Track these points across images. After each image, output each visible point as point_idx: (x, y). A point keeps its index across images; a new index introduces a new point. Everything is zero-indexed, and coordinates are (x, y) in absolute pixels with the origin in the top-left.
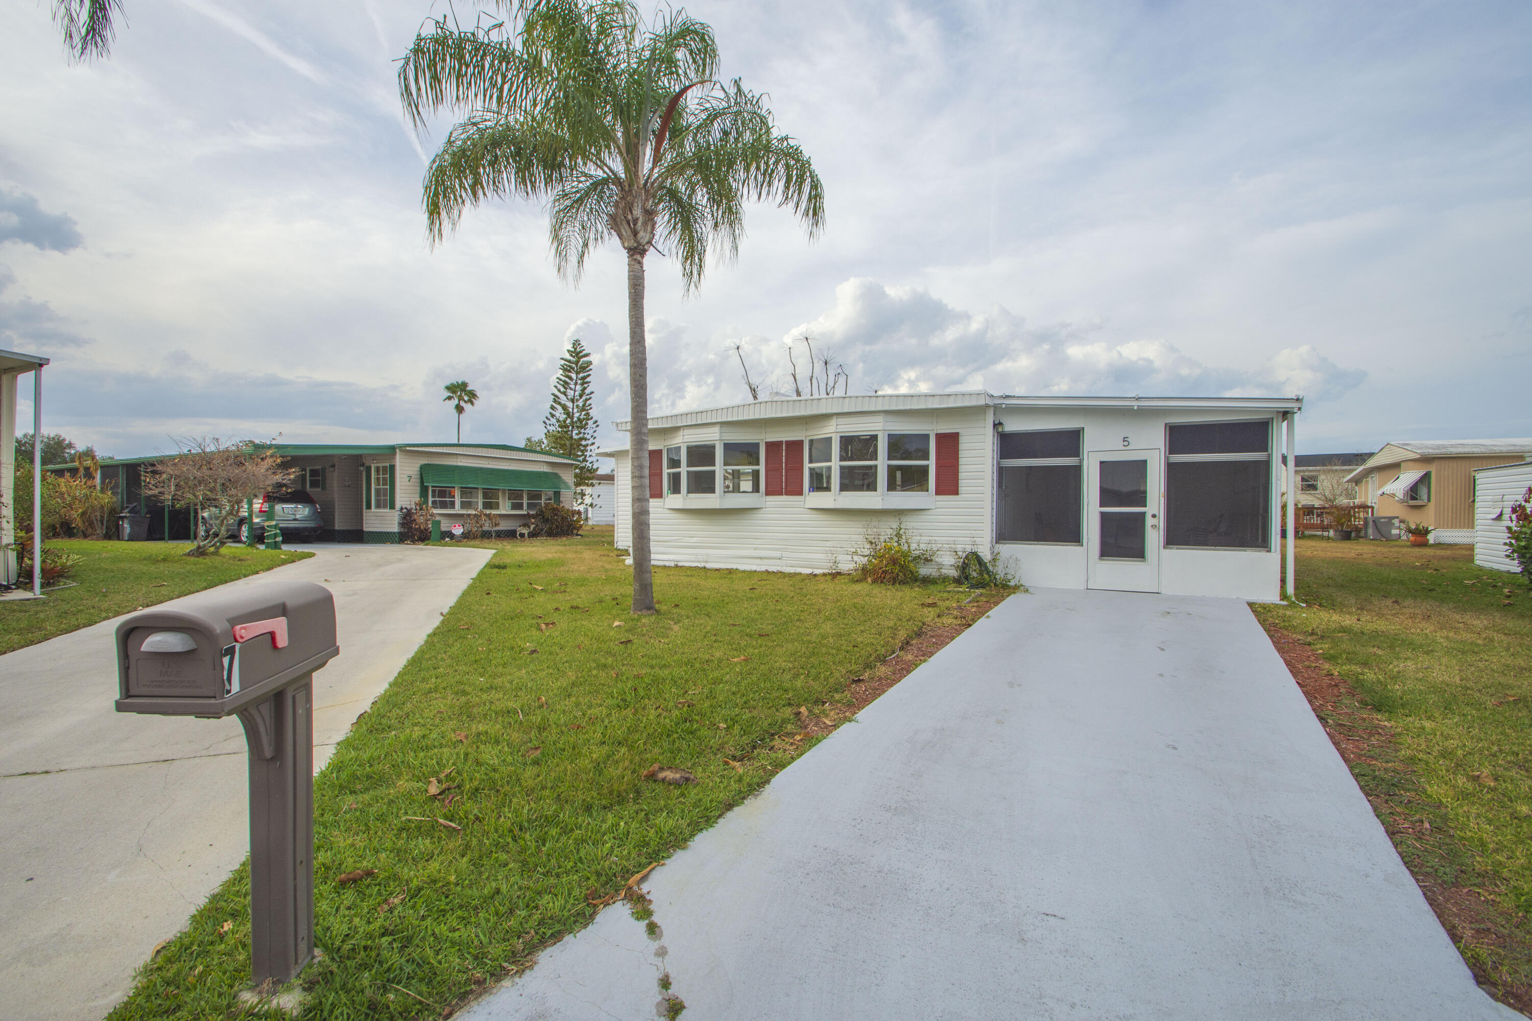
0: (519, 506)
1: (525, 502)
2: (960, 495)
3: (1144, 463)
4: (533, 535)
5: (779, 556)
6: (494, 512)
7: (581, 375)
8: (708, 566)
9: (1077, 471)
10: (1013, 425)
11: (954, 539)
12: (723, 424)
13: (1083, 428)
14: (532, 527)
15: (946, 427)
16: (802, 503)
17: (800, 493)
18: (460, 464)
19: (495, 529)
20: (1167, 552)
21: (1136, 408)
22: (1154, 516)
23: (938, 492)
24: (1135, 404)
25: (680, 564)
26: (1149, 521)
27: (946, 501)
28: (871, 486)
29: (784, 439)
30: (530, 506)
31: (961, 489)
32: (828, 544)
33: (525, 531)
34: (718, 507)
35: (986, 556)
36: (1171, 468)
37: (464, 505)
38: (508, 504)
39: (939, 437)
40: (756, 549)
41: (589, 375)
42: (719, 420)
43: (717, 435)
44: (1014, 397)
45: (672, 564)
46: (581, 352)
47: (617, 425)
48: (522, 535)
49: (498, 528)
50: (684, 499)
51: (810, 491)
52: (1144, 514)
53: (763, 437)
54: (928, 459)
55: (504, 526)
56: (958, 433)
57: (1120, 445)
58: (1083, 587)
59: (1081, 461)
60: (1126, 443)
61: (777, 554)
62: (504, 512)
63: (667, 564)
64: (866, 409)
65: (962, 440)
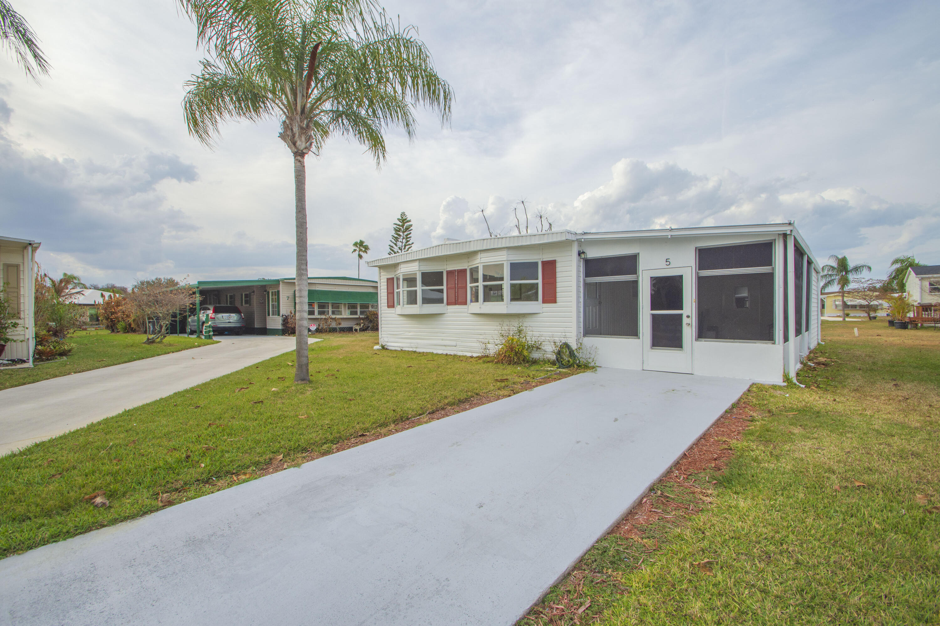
0: (356, 313)
1: (359, 310)
2: (558, 304)
3: (681, 277)
4: (362, 330)
5: (455, 344)
6: (338, 317)
7: (406, 233)
8: (418, 350)
9: (635, 283)
10: (593, 253)
11: (553, 333)
12: (420, 260)
13: (639, 253)
14: (362, 325)
15: (548, 257)
16: (467, 310)
17: (465, 303)
18: (317, 289)
19: (338, 326)
20: (698, 343)
21: (669, 237)
22: (688, 317)
23: (544, 302)
24: (669, 234)
25: (404, 349)
26: (685, 321)
27: (549, 307)
28: (500, 298)
29: (456, 269)
30: (362, 313)
31: (558, 299)
32: (481, 337)
33: (358, 328)
34: (418, 313)
35: (574, 346)
36: (701, 281)
37: (320, 313)
38: (348, 311)
39: (544, 263)
40: (442, 340)
41: (410, 233)
42: (418, 258)
43: (417, 267)
44: (590, 233)
46: (405, 219)
47: (368, 263)
48: (356, 330)
49: (341, 326)
50: (404, 308)
51: (471, 302)
52: (681, 316)
53: (445, 268)
54: (537, 279)
55: (344, 325)
56: (555, 261)
57: (663, 264)
58: (639, 368)
59: (637, 277)
60: (668, 263)
61: (454, 343)
62: (345, 317)
63: (397, 349)
64: (496, 247)
65: (558, 265)
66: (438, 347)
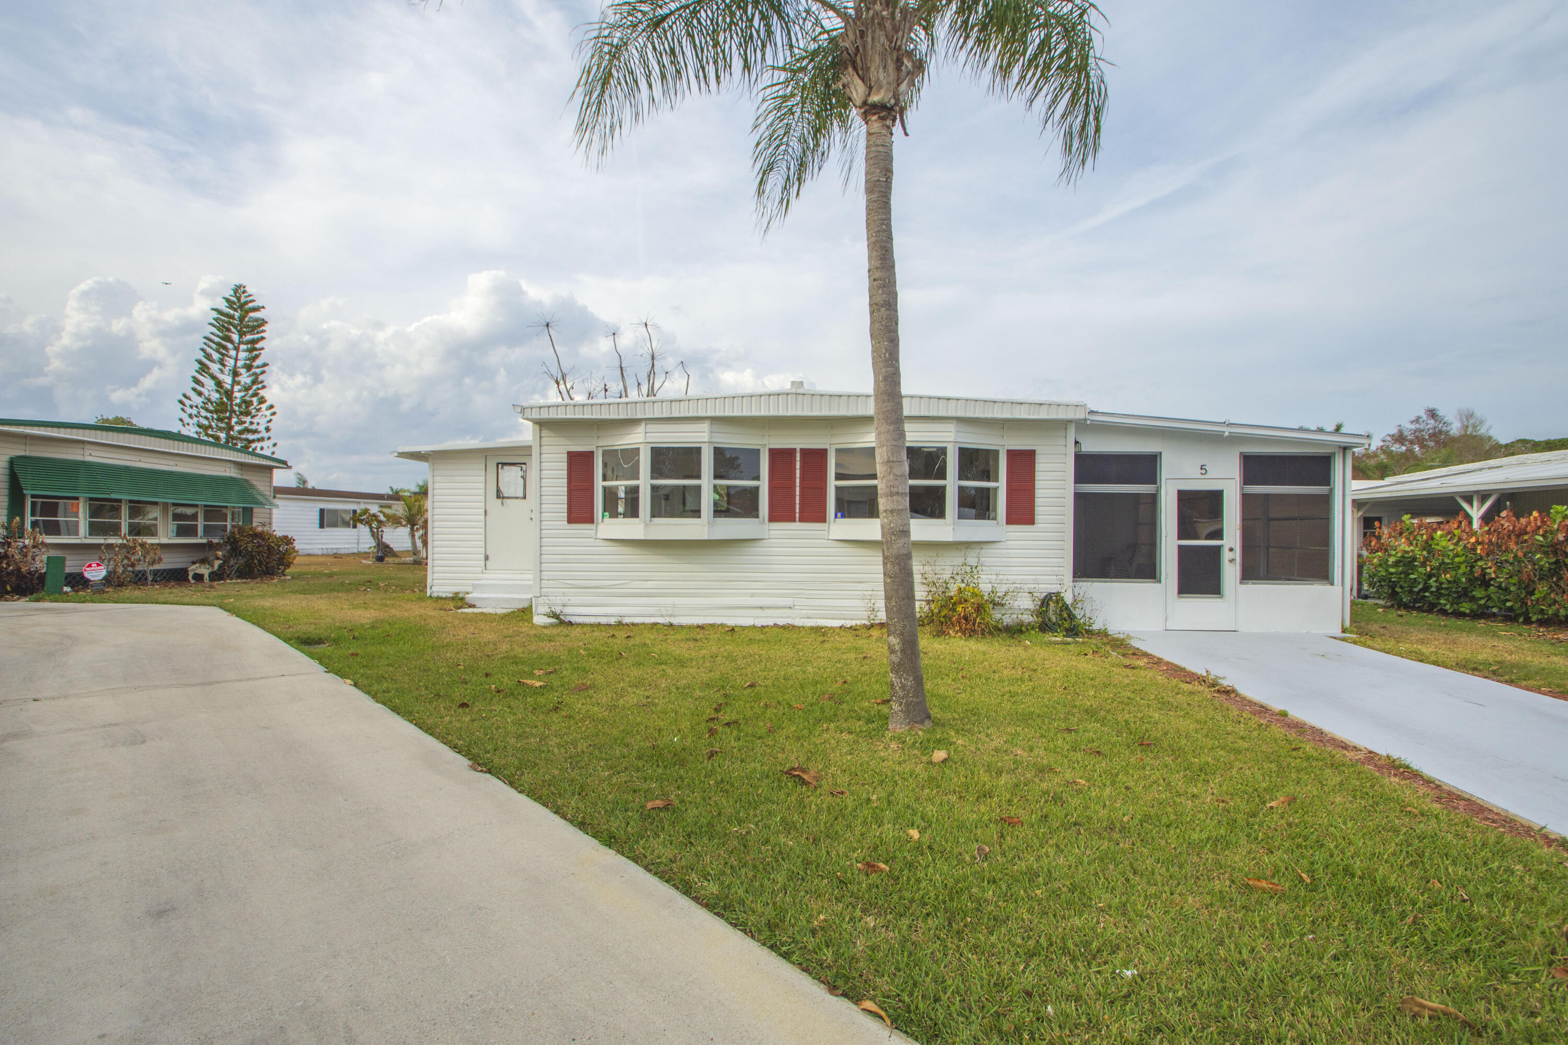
0: (189, 531)
1: (200, 524)
2: (1036, 526)
3: (1221, 493)
4: (216, 576)
5: (791, 604)
6: (150, 540)
8: (676, 621)
9: (1153, 500)
10: (1094, 445)
11: (1035, 577)
12: (714, 420)
13: (1161, 453)
14: (217, 563)
15: (1020, 443)
16: (826, 533)
17: (822, 518)
18: (88, 459)
19: (151, 568)
20: (1243, 586)
21: (1227, 434)
22: (1231, 550)
23: (1009, 521)
24: (1227, 431)
25: (627, 620)
26: (1226, 555)
27: (1019, 531)
28: (937, 512)
29: (798, 447)
30: (208, 530)
31: (1038, 518)
32: (862, 586)
33: (205, 571)
34: (706, 538)
36: (1246, 499)
37: (95, 529)
38: (172, 526)
39: (1011, 454)
40: (752, 595)
41: (263, 338)
42: (710, 414)
43: (706, 434)
44: (1097, 412)
45: (613, 621)
46: (246, 303)
48: (199, 578)
49: (157, 567)
50: (646, 525)
51: (836, 517)
52: (1218, 549)
53: (765, 441)
54: (997, 480)
55: (169, 562)
56: (1034, 451)
57: (1197, 473)
58: (1161, 628)
59: (1158, 490)
60: (1203, 472)
61: (788, 602)
62: (165, 541)
63: (603, 620)
64: (932, 414)
65: (1039, 459)
66: (727, 612)
